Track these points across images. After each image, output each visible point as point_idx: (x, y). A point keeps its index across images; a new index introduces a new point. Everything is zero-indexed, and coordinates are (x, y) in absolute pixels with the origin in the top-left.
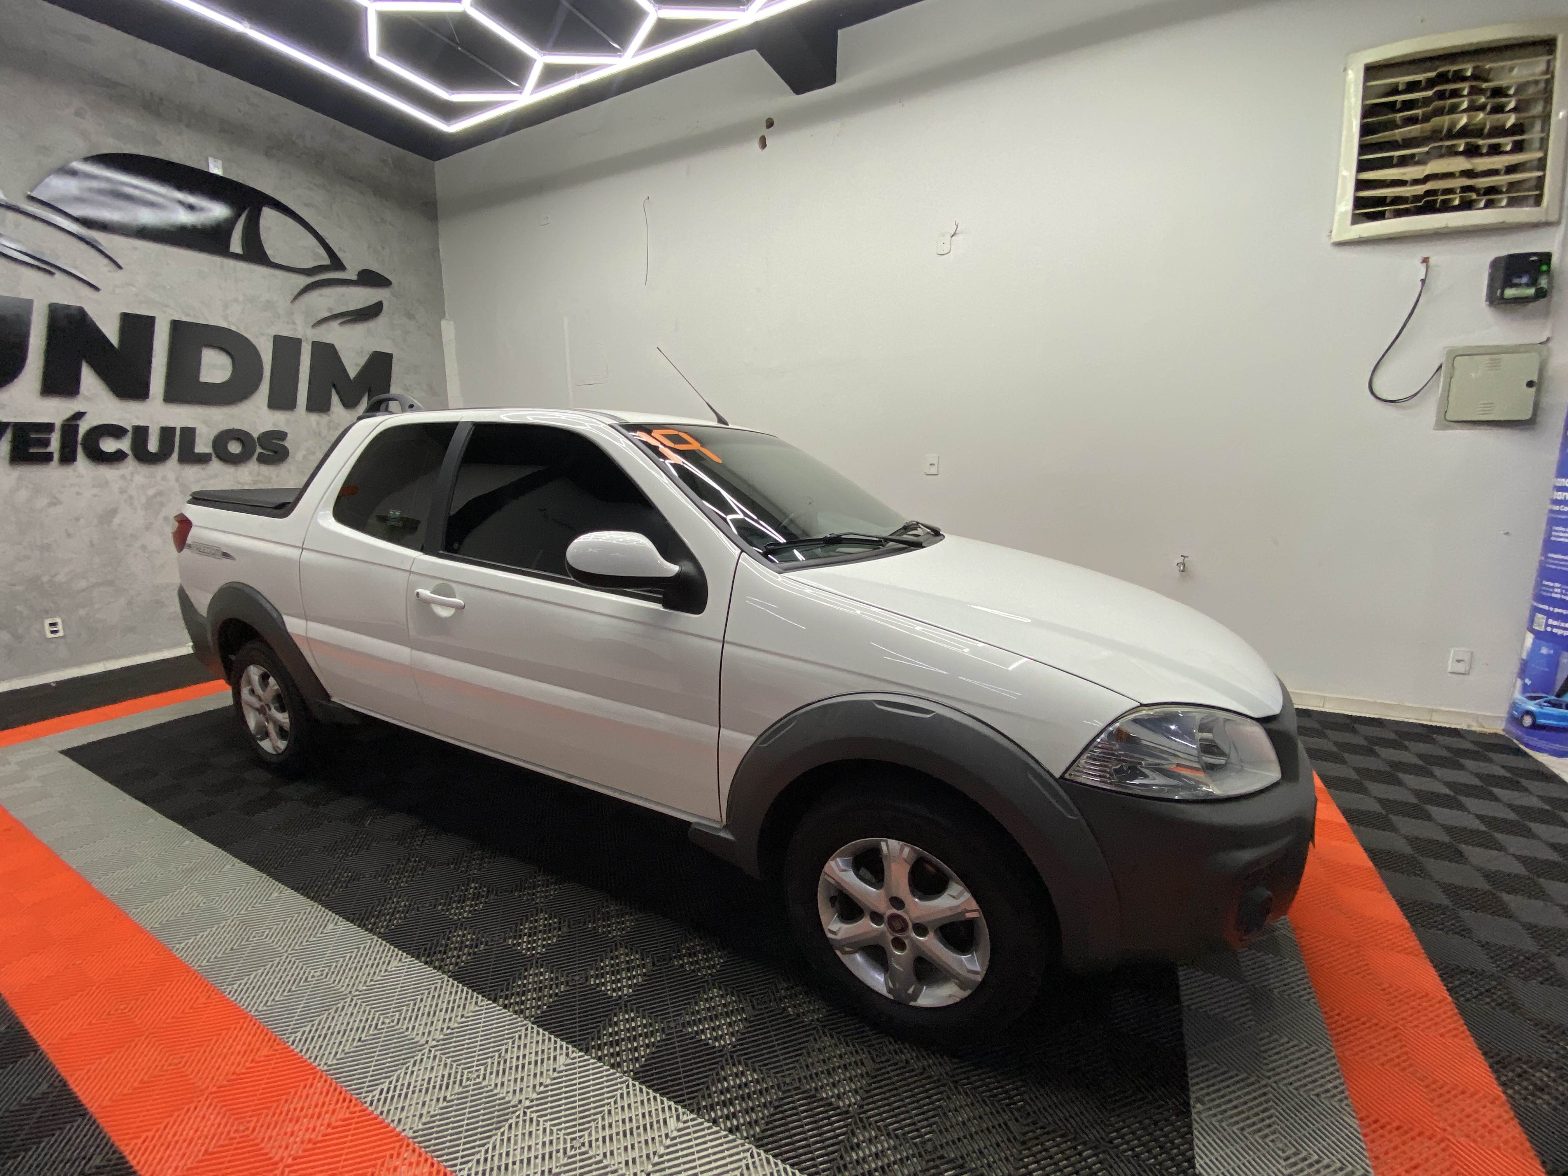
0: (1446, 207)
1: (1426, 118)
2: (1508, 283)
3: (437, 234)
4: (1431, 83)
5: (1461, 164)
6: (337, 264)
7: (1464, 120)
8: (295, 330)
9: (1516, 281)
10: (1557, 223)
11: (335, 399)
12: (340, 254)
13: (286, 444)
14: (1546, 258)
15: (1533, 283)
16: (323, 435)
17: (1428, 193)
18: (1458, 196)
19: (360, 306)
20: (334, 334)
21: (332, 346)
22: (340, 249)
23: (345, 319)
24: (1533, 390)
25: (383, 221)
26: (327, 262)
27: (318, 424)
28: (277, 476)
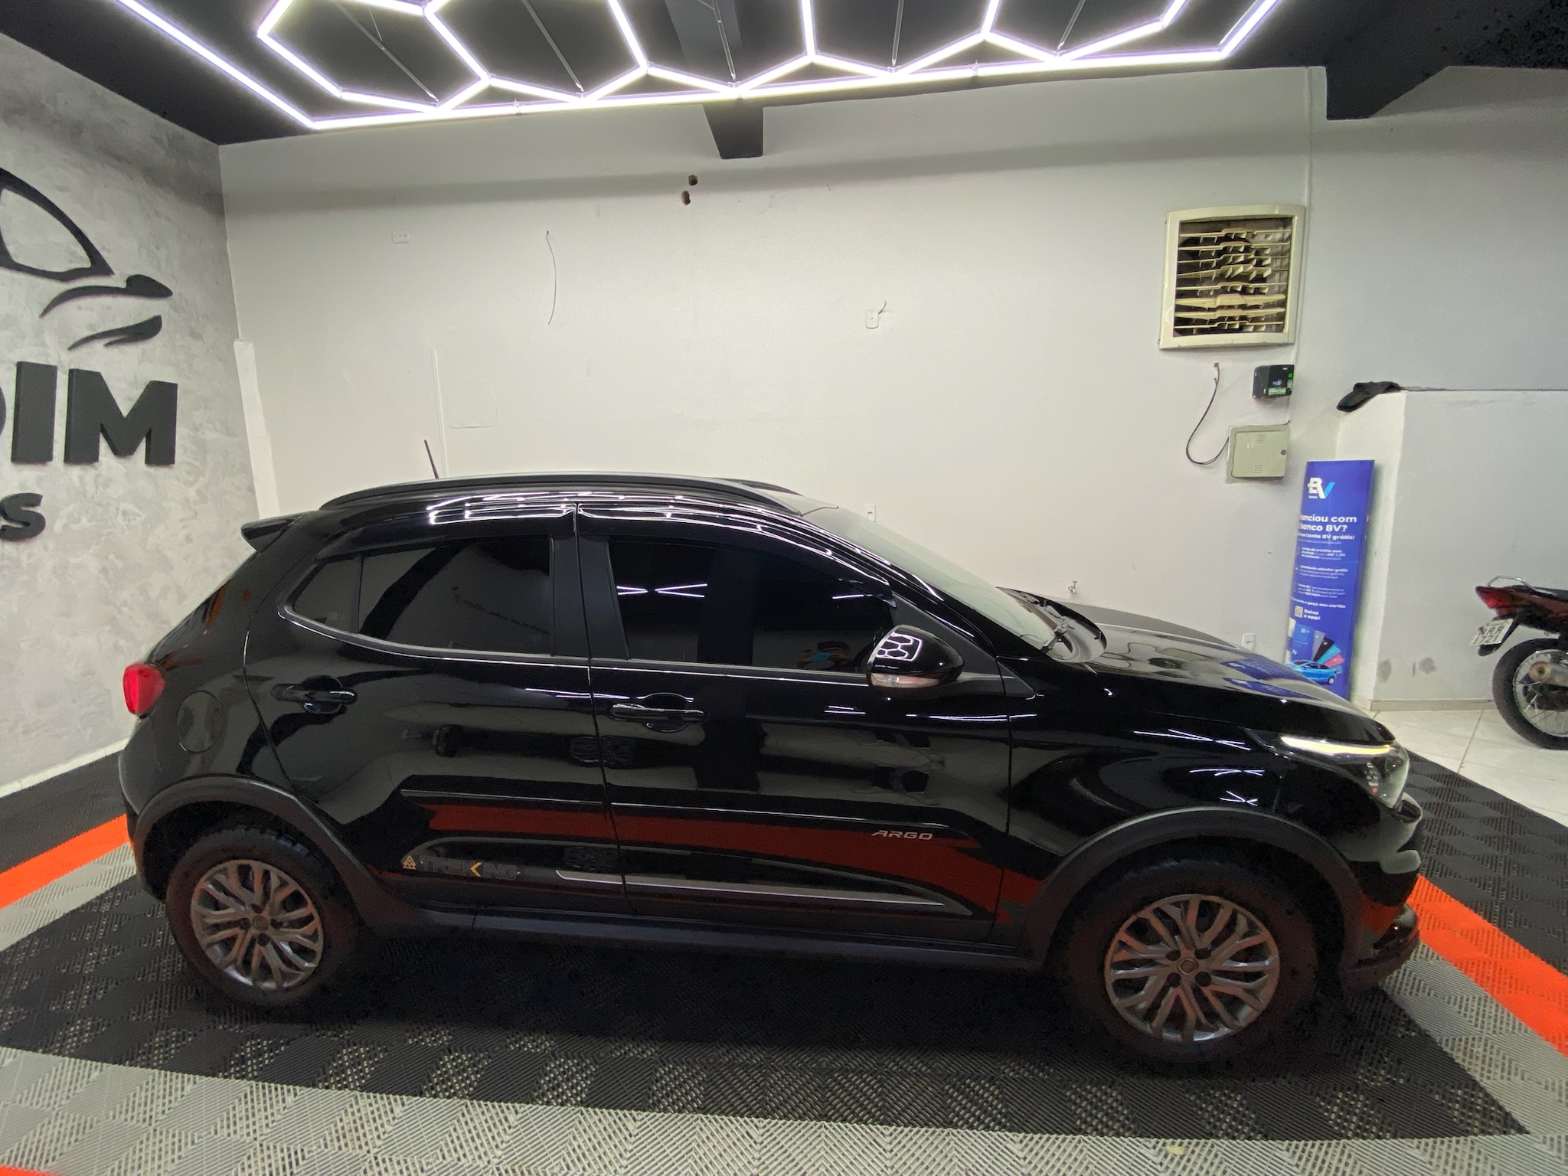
0: (1231, 330)
1: (1219, 265)
2: (1271, 385)
3: (224, 232)
4: (1220, 240)
5: (1236, 300)
6: (99, 266)
7: (1241, 269)
8: (47, 355)
9: (1274, 383)
10: (1293, 344)
11: (103, 445)
12: (104, 254)
13: (38, 510)
14: (1291, 368)
15: (1284, 385)
16: (89, 495)
17: (1221, 319)
18: (1238, 322)
19: (131, 323)
20: (98, 359)
21: (98, 376)
22: (103, 248)
23: (112, 339)
24: (1285, 456)
25: (157, 214)
26: (86, 264)
27: (81, 479)
28: (29, 556)
